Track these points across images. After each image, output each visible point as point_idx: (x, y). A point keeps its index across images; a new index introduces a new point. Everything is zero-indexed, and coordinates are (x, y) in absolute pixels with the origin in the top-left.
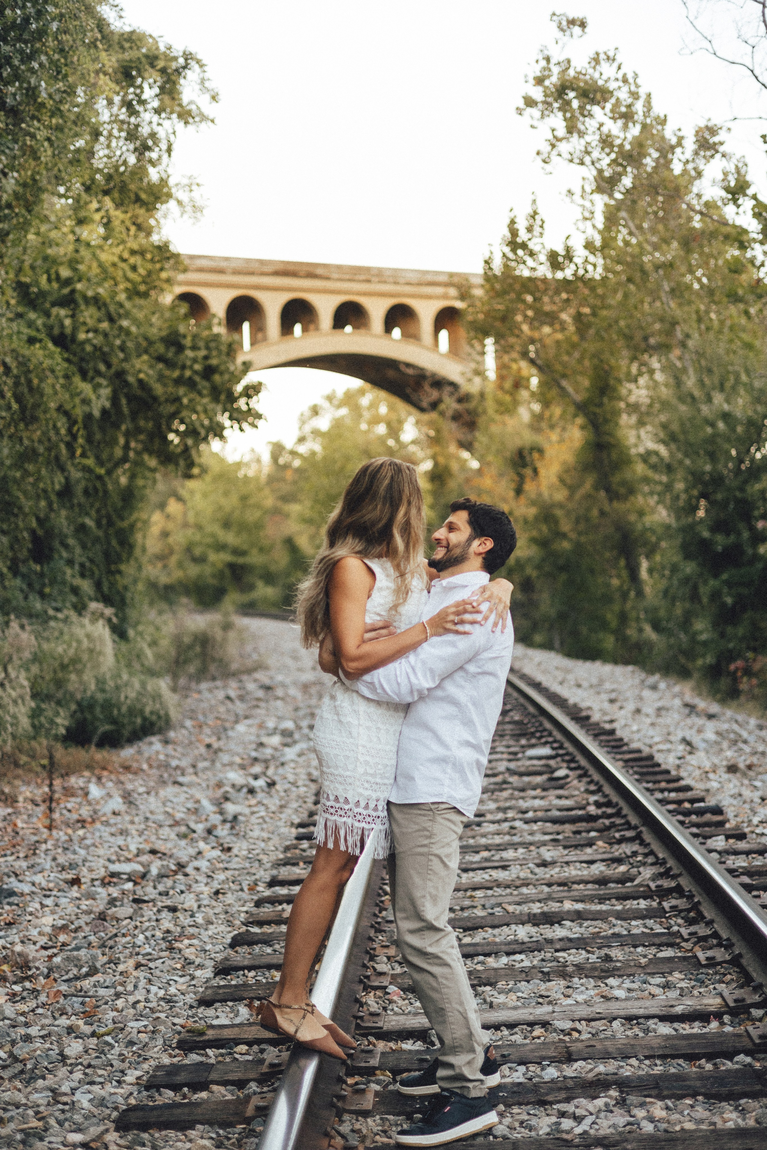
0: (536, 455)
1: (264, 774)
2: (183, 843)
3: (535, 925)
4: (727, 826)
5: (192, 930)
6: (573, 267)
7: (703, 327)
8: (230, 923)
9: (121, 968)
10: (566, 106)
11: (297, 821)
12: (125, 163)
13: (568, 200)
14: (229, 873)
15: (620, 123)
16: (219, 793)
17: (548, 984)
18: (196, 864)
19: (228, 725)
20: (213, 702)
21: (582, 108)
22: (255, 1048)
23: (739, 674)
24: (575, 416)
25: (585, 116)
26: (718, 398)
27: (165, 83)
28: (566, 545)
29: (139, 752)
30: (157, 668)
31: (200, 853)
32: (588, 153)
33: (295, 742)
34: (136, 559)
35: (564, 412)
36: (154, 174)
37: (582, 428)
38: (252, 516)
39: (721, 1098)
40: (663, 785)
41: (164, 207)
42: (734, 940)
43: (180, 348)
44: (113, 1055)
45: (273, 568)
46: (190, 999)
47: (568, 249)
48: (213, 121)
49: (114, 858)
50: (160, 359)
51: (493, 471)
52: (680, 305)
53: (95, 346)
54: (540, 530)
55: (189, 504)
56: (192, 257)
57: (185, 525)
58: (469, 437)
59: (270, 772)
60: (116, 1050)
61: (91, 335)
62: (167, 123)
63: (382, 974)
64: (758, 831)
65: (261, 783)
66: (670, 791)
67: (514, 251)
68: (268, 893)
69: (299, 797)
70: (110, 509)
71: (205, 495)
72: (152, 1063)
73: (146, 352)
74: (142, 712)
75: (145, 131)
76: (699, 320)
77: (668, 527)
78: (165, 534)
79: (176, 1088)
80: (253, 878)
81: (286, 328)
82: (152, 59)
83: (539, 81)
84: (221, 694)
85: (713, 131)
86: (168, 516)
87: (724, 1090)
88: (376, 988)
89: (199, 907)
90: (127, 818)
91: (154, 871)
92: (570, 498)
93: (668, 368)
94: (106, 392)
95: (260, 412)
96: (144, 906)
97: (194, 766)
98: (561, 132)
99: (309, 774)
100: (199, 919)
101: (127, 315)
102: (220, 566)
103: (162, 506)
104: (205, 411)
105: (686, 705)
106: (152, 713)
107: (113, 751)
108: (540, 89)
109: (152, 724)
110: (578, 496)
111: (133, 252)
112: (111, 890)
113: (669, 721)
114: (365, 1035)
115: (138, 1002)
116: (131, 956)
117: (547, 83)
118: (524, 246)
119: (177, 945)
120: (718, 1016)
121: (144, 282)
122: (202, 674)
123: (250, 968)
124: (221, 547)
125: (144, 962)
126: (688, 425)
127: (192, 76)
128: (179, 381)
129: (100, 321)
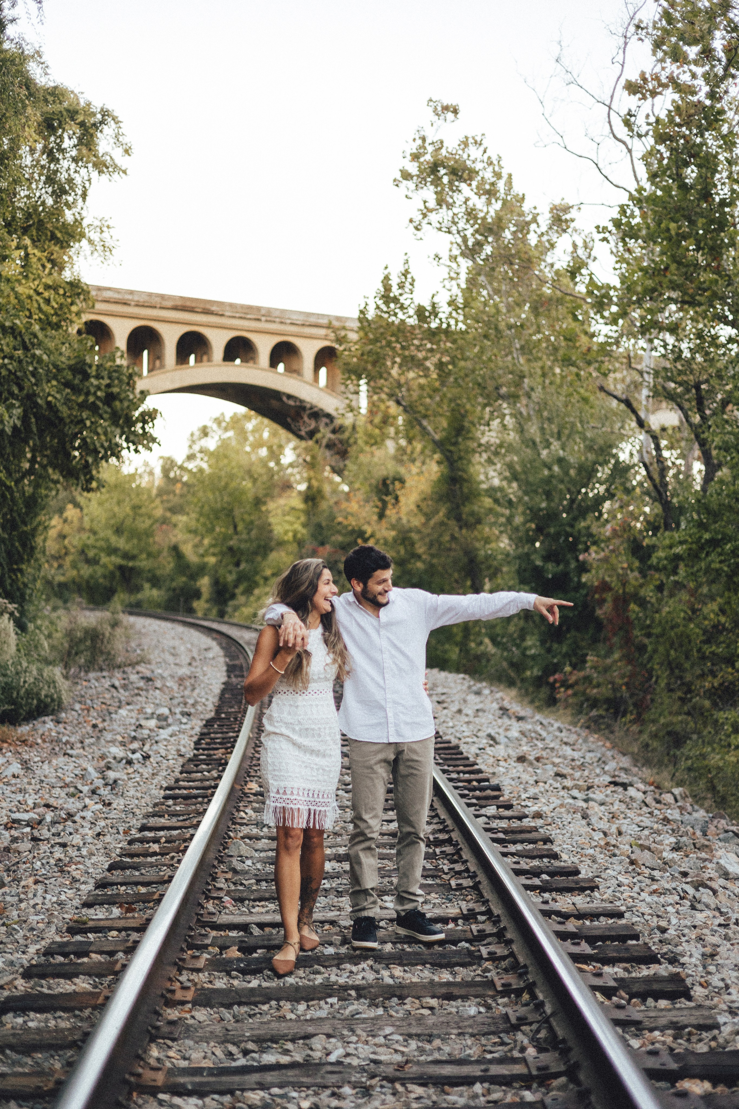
0: (397, 484)
1: (142, 749)
2: (72, 800)
3: (338, 861)
4: (501, 799)
5: (78, 859)
6: (438, 321)
7: (547, 381)
8: (108, 855)
9: (23, 883)
10: (437, 182)
11: (165, 785)
12: (43, 203)
13: (435, 263)
14: (109, 822)
15: (484, 198)
16: (102, 764)
17: (340, 899)
18: (82, 814)
19: (112, 709)
20: (100, 689)
21: (451, 183)
22: (124, 933)
23: (557, 685)
24: (435, 452)
25: (454, 191)
26: (556, 445)
27: (83, 135)
28: (420, 565)
29: (34, 729)
30: (51, 658)
31: (85, 807)
32: (455, 223)
33: (169, 725)
34: (37, 560)
35: (425, 447)
36: (69, 216)
37: (439, 463)
38: (144, 524)
39: (442, 966)
40: (461, 768)
41: (77, 245)
42: (478, 873)
43: (86, 376)
44: (19, 936)
45: (158, 573)
46: (77, 902)
47: (434, 305)
48: (125, 172)
49: (15, 809)
50: (67, 384)
51: (360, 496)
52: (529, 361)
53: (10, 371)
54: (398, 552)
55: (85, 511)
56: (99, 289)
57: (81, 529)
58: (341, 465)
59: (146, 748)
60: (21, 933)
61: (6, 361)
62: (83, 171)
63: (221, 889)
64: (523, 804)
65: (138, 755)
66: (465, 773)
67: (387, 303)
68: (138, 835)
69: (168, 767)
70: (15, 515)
71: (100, 504)
72: (48, 941)
73: (55, 378)
74: (38, 694)
75: (63, 177)
76: (544, 375)
77: (508, 555)
78: (62, 536)
79: (65, 955)
80: (127, 825)
81: (182, 357)
82: (72, 113)
83: (416, 157)
84: (107, 683)
85: (567, 209)
86: (65, 521)
87: (444, 961)
88: (214, 898)
89: (84, 844)
90: (26, 780)
91: (48, 819)
92: (424, 525)
93: (517, 415)
94: (17, 412)
95: (155, 435)
96: (40, 843)
97: (82, 742)
98: (432, 204)
99: (178, 750)
100: (84, 851)
101: (40, 344)
102: (111, 567)
103: (61, 511)
104: (105, 434)
105: (501, 709)
106: (46, 696)
107: (11, 727)
108: (416, 164)
109: (46, 706)
110: (432, 522)
111: (47, 287)
112: (13, 832)
113: (483, 720)
114: (203, 927)
115: (37, 904)
116: (31, 875)
117: (422, 160)
118: (396, 300)
119: (66, 869)
120: (455, 920)
121: (56, 314)
122: (90, 666)
123: (122, 884)
124: (112, 551)
125: (41, 879)
126: (529, 465)
127: (108, 130)
128: (82, 406)
129: (15, 349)
